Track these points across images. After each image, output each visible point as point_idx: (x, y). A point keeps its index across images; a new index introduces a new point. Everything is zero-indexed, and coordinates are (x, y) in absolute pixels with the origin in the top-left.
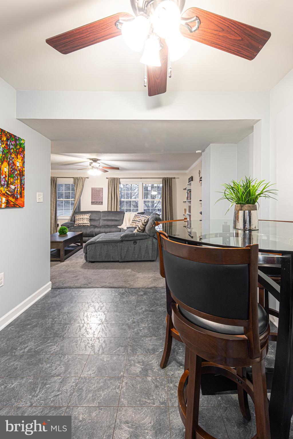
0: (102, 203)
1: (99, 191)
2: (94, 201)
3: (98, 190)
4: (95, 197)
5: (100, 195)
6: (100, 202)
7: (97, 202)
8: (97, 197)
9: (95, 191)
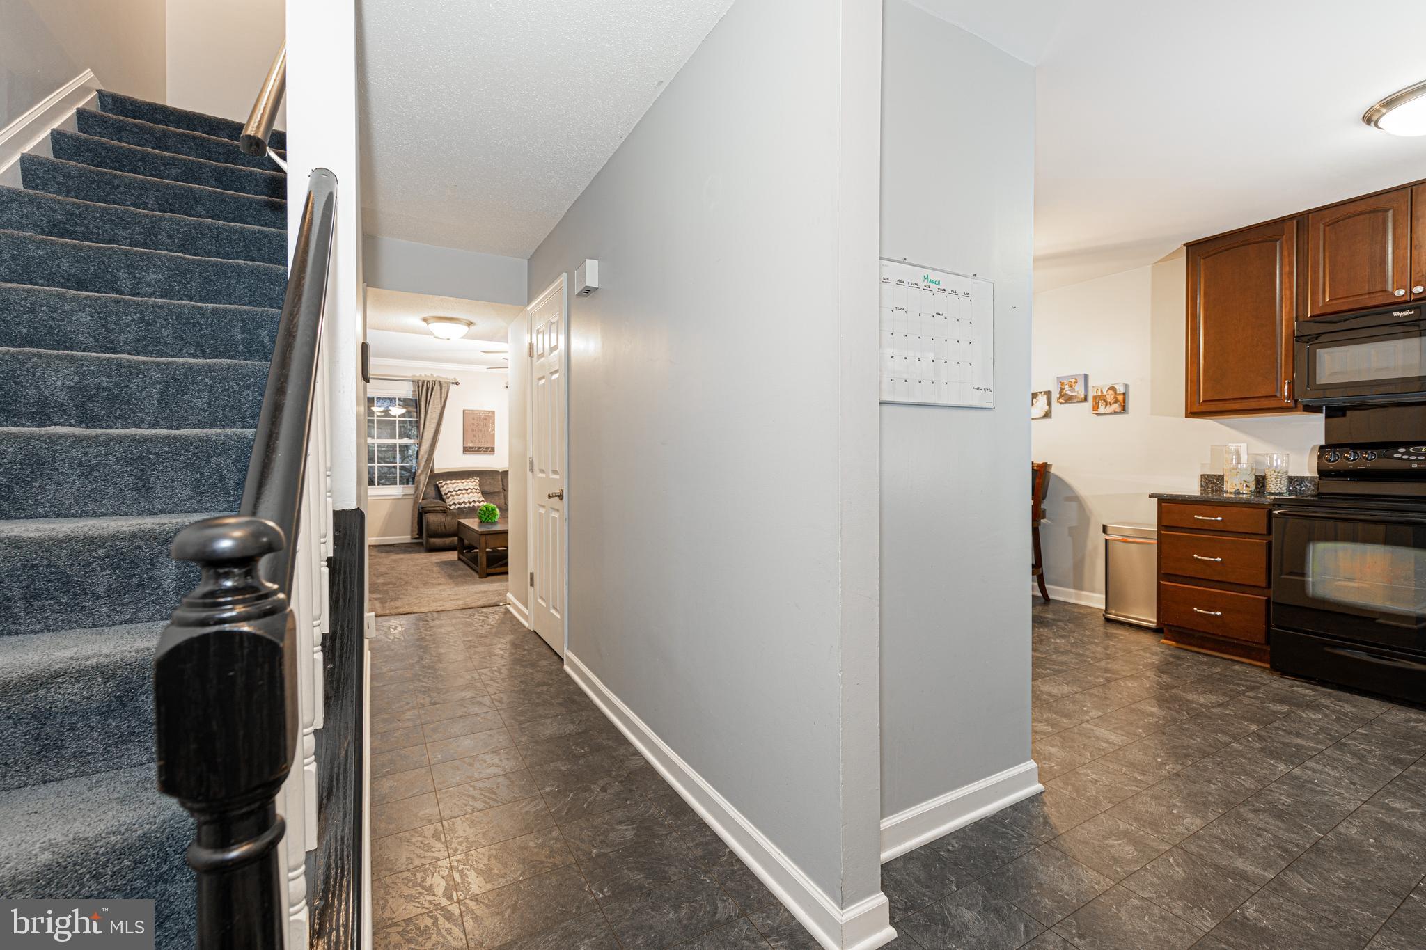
0: (493, 450)
1: (486, 419)
2: (471, 445)
3: (483, 416)
4: (475, 436)
5: (487, 430)
6: (488, 448)
7: (479, 448)
8: (480, 435)
9: (473, 419)
